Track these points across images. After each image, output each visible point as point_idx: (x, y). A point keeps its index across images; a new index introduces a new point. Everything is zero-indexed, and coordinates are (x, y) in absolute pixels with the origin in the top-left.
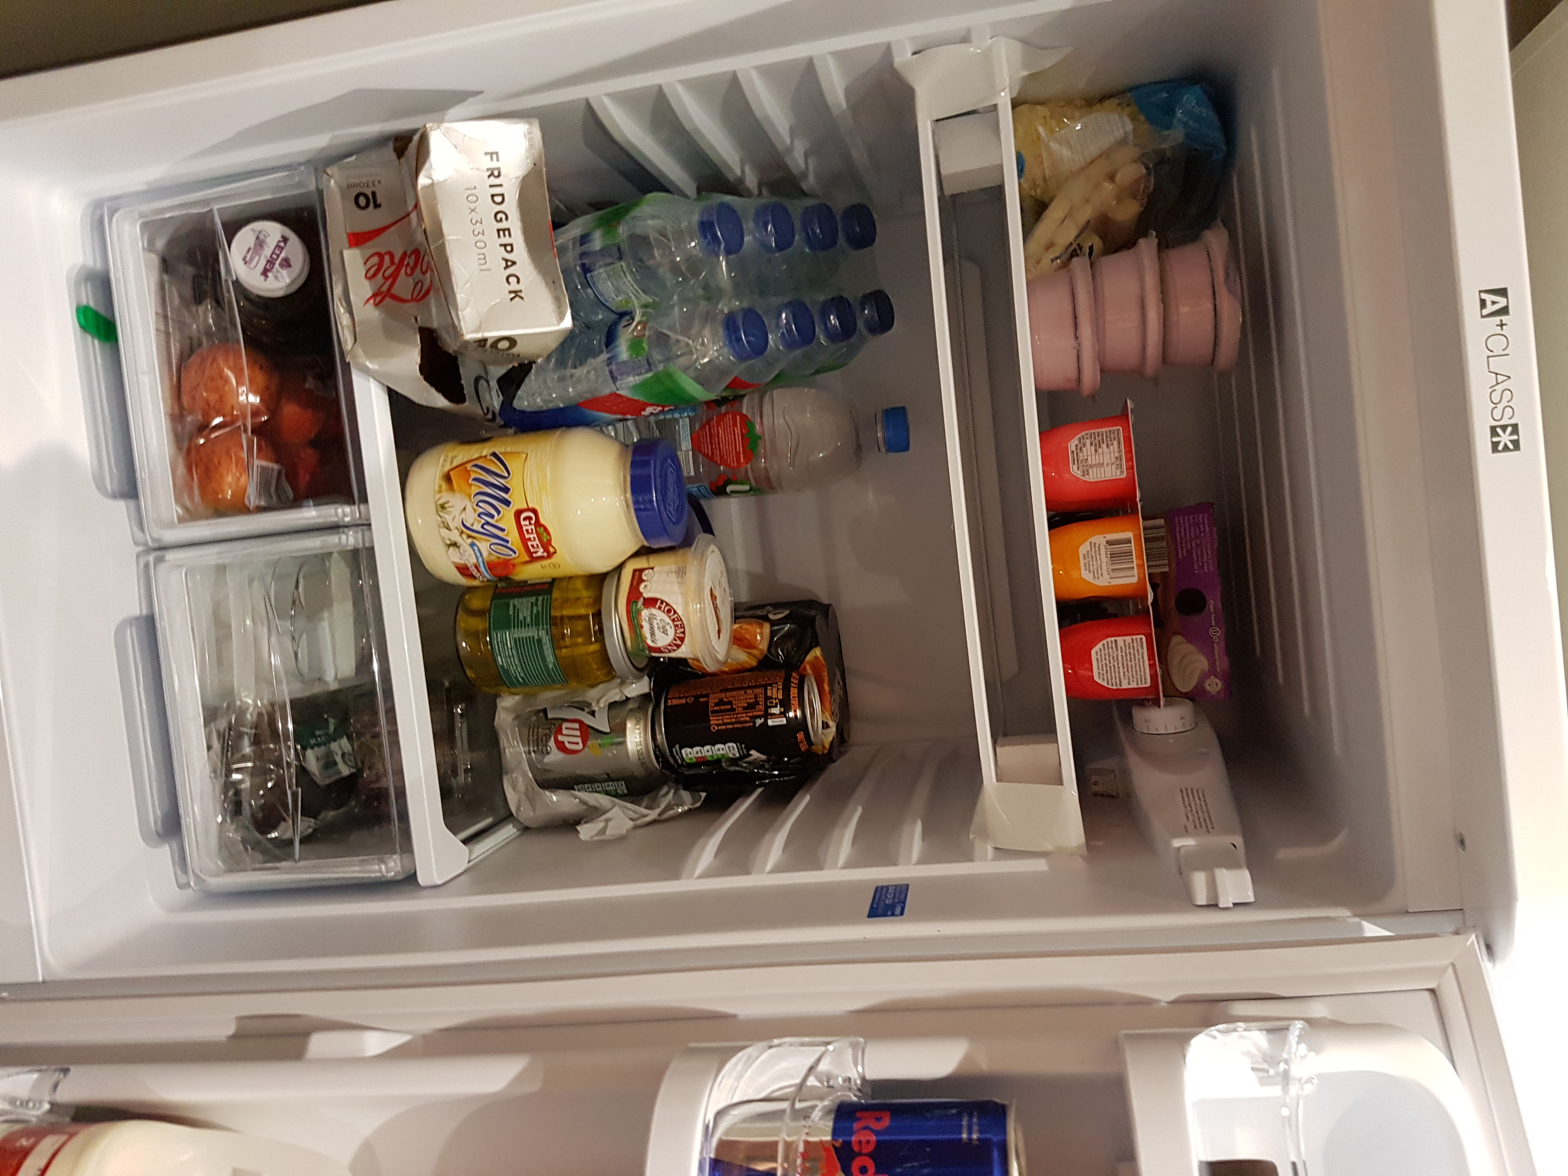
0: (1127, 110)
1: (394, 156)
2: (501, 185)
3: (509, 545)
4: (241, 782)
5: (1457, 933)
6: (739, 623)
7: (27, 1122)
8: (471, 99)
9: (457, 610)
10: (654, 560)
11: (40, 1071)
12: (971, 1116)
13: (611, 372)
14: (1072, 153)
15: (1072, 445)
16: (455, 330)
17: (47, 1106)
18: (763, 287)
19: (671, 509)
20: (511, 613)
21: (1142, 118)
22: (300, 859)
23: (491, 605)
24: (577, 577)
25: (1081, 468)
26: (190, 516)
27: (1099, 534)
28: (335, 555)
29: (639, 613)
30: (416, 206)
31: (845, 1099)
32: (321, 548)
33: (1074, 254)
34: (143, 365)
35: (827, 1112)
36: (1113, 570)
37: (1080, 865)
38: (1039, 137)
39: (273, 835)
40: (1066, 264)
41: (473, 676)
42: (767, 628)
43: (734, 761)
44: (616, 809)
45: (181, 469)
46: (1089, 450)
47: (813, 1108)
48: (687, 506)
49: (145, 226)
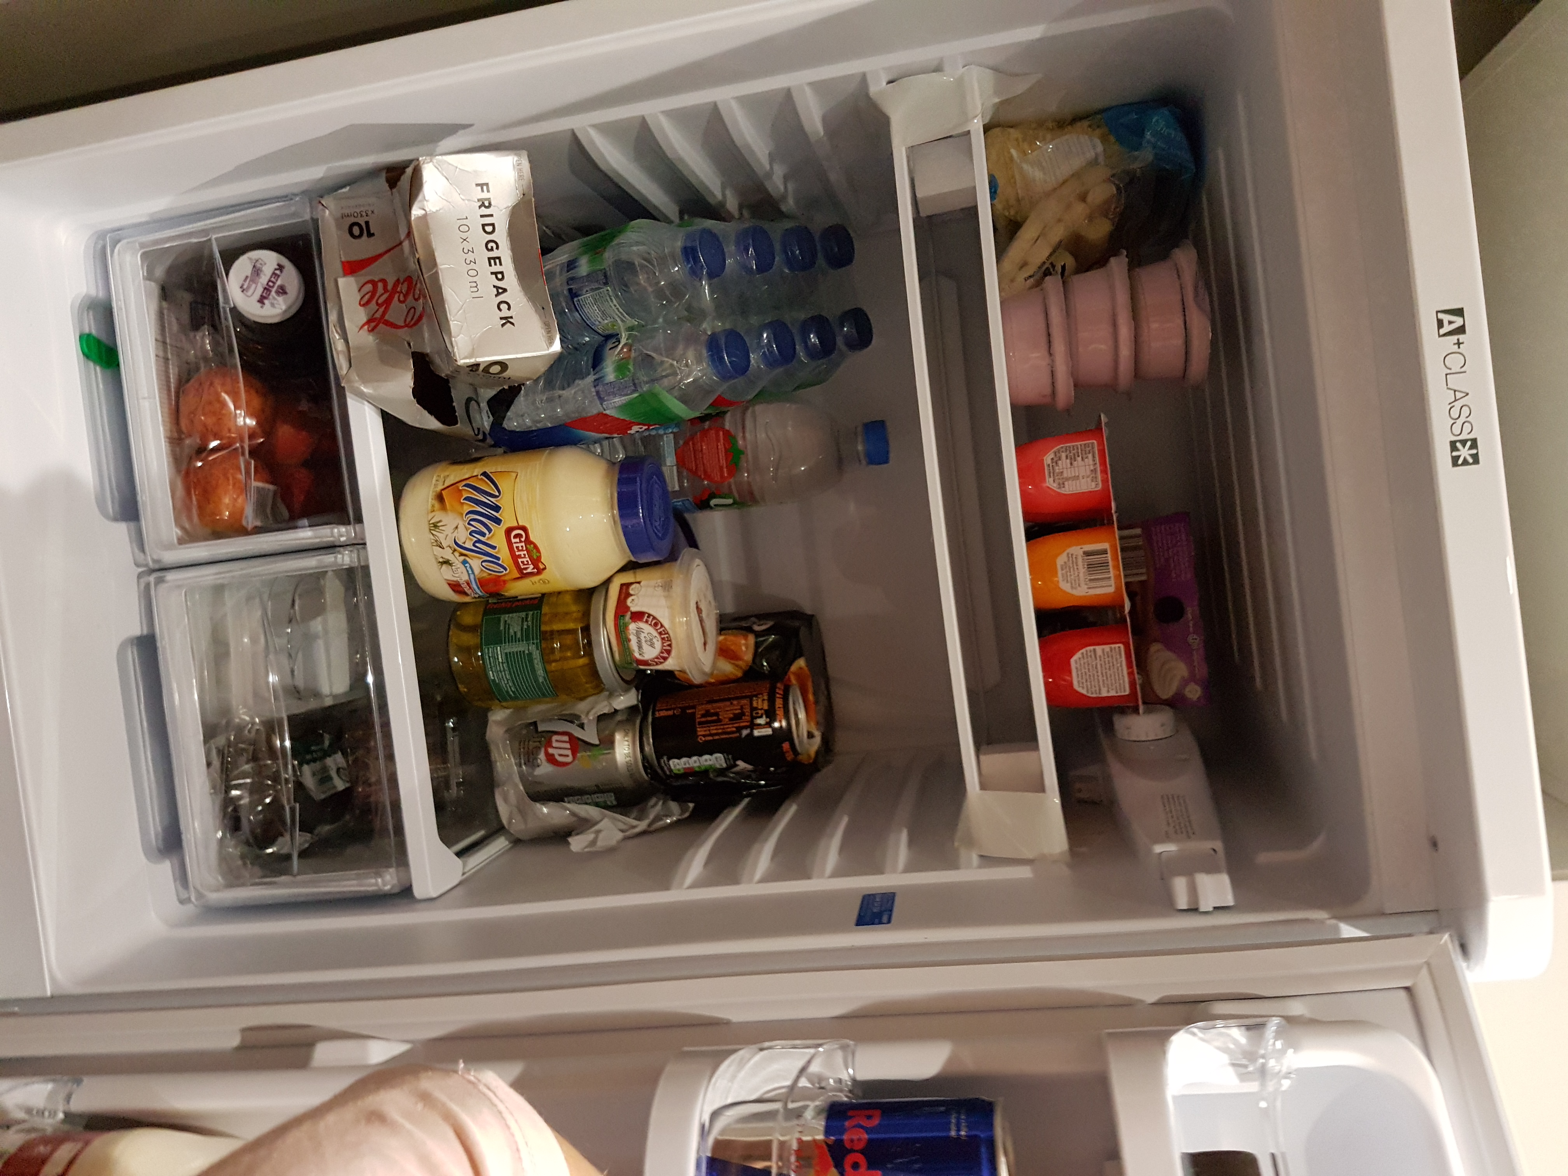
0: (1098, 132)
1: (386, 186)
2: (492, 215)
3: (500, 562)
4: (240, 798)
5: (1431, 932)
6: (725, 634)
7: (44, 1130)
8: (461, 132)
9: (449, 626)
10: (640, 575)
11: (54, 1081)
12: (959, 1113)
13: (598, 393)
14: (1045, 174)
15: (1048, 459)
16: (448, 356)
17: (61, 1116)
18: (744, 307)
19: (657, 524)
20: (502, 628)
21: (1112, 139)
22: (298, 874)
23: (482, 621)
24: (567, 592)
25: (1057, 481)
26: (188, 538)
27: (1077, 545)
28: (330, 573)
29: (626, 626)
30: (409, 234)
31: (836, 1099)
32: (316, 568)
33: (1047, 273)
34: (144, 391)
35: (819, 1112)
36: (1090, 580)
37: (1065, 871)
38: (1011, 158)
39: (270, 851)
40: (1039, 283)
41: (466, 690)
42: (751, 639)
43: (721, 772)
44: (606, 820)
45: (180, 491)
46: (1064, 463)
47: (806, 1107)
48: (672, 519)
49: (145, 256)
